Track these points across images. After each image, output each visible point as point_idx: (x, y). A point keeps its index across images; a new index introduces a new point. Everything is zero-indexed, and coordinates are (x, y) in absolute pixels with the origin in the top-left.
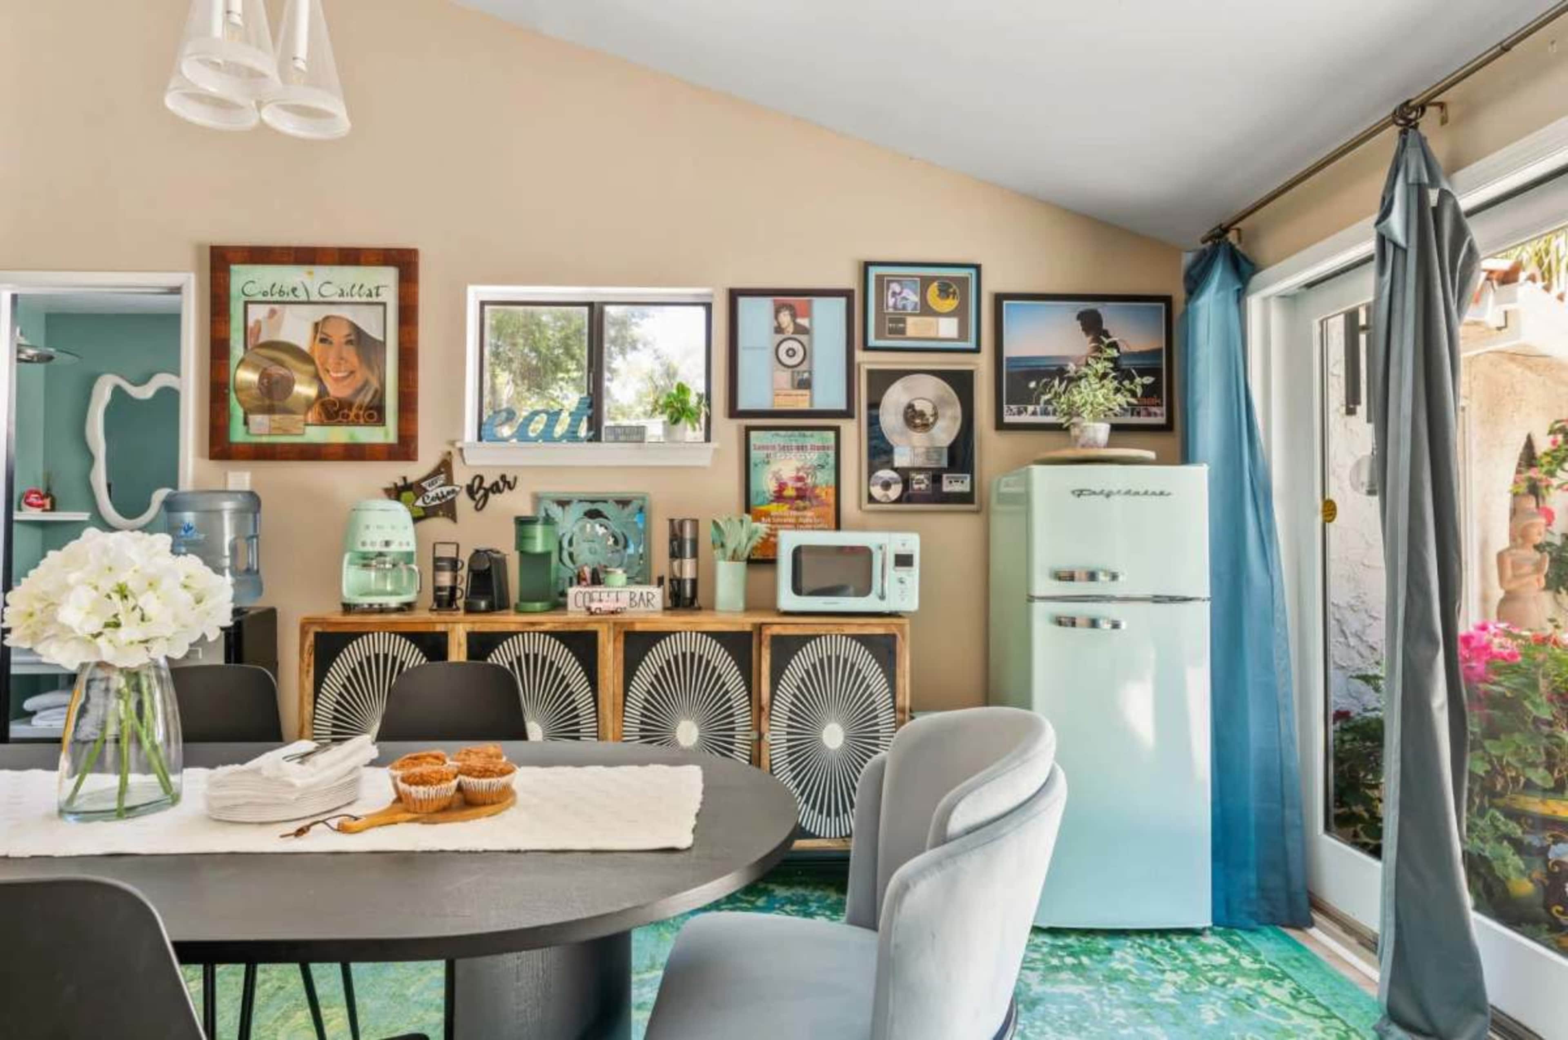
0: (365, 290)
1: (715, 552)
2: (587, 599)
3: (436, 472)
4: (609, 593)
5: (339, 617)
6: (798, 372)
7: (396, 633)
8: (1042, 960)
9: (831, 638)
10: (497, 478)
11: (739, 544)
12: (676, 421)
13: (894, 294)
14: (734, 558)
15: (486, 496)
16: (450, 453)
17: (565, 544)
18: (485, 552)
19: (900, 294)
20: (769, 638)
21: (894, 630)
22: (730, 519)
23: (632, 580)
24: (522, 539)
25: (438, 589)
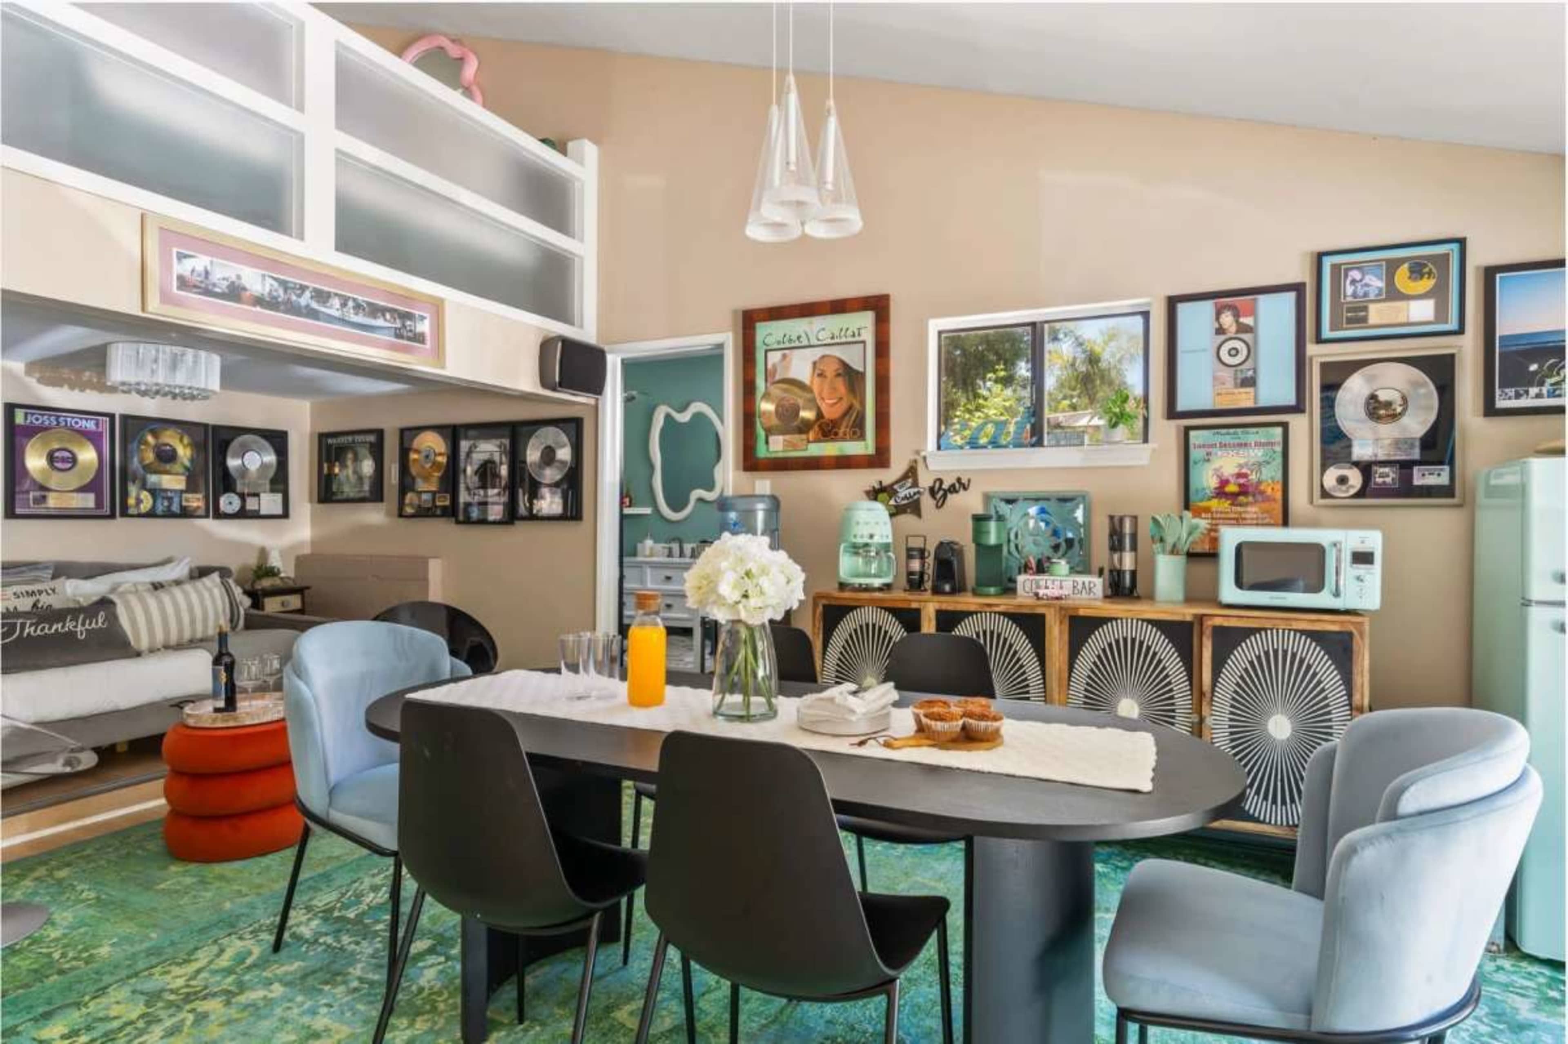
0: (849, 333)
1: (1154, 546)
2: (1034, 586)
3: (905, 477)
4: (1053, 581)
5: (837, 594)
6: (1242, 371)
7: (882, 608)
8: (1538, 990)
9: (1278, 632)
10: (954, 481)
11: (1179, 539)
12: (1114, 426)
13: (1354, 282)
14: (1174, 551)
15: (945, 496)
16: (915, 461)
17: (1012, 537)
18: (948, 544)
19: (1361, 280)
20: (1210, 629)
21: (1352, 628)
22: (1169, 515)
23: (1073, 570)
24: (979, 532)
25: (910, 573)
